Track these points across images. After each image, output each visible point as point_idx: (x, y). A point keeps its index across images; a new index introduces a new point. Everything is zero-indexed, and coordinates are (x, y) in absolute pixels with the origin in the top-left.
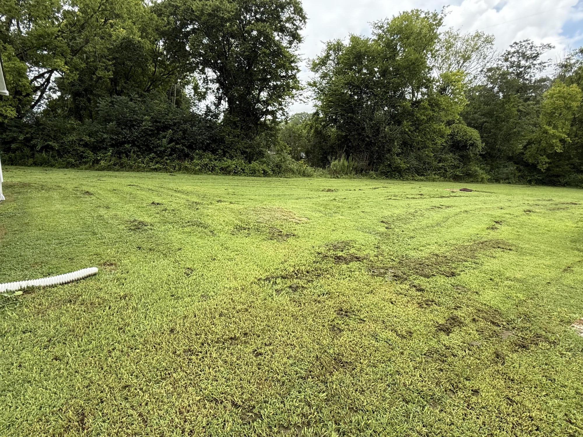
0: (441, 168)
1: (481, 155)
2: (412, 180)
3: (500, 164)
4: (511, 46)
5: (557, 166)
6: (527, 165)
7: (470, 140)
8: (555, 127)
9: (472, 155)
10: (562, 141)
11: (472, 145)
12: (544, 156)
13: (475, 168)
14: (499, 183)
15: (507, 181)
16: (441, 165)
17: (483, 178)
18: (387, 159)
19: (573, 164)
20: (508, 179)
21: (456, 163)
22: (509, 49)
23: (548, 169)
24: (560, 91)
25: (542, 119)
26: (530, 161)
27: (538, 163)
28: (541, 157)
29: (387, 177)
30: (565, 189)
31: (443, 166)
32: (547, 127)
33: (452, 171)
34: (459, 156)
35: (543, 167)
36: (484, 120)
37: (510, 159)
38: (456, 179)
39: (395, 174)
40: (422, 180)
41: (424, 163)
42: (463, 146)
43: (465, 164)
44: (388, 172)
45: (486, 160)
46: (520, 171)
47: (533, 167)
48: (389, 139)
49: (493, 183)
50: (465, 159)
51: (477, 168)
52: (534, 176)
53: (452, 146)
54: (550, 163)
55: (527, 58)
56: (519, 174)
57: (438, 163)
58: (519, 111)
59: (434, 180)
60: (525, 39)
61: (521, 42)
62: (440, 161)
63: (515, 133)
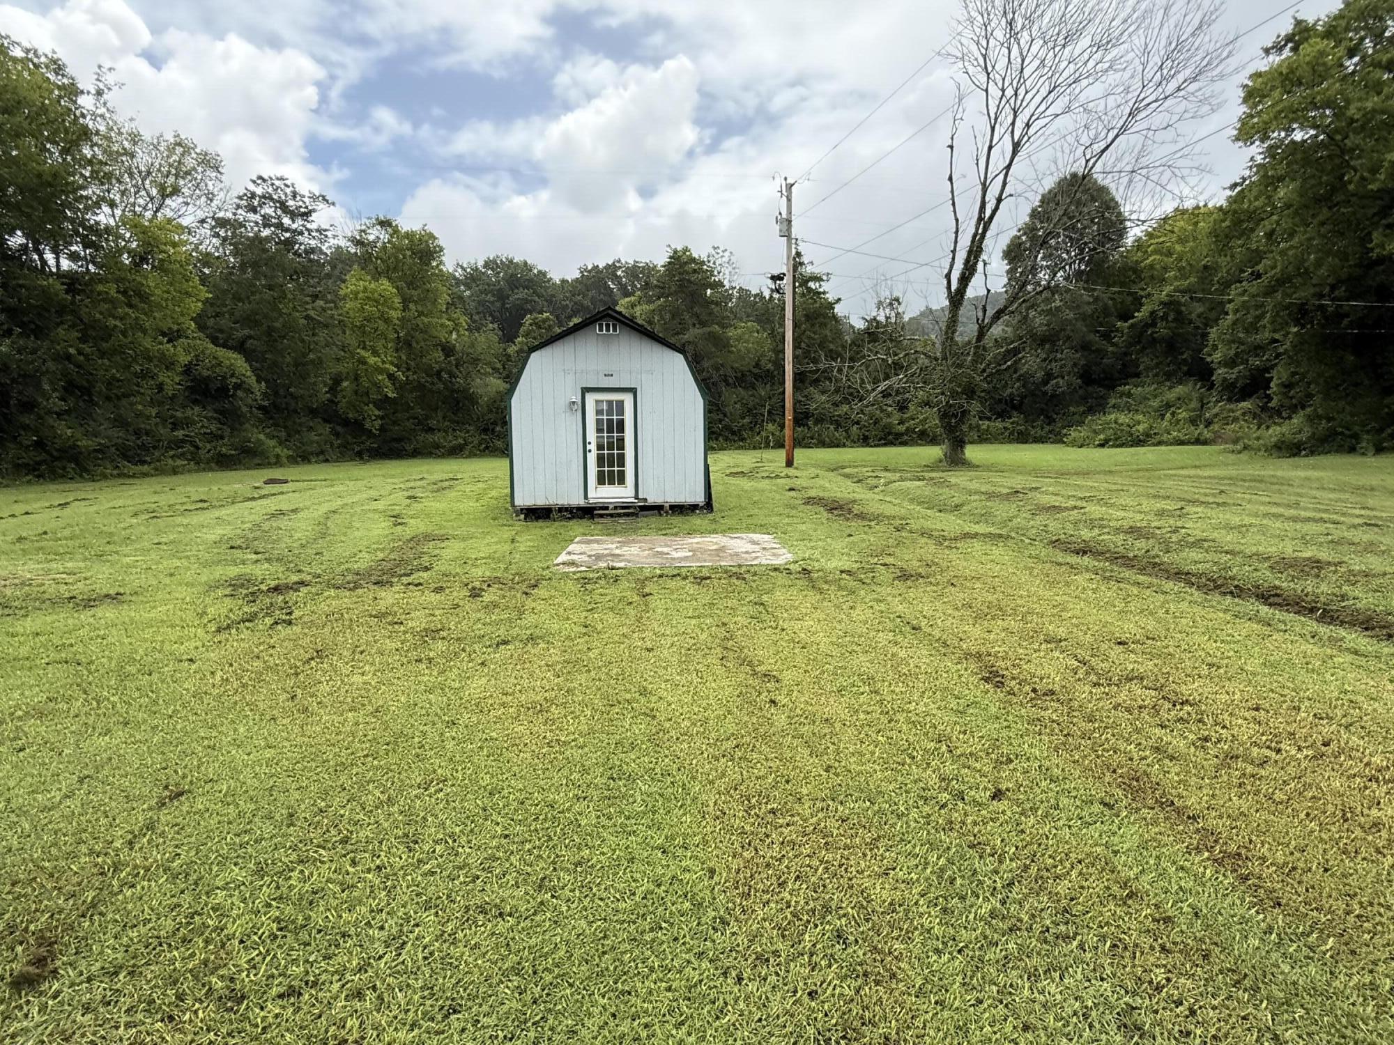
0: (183, 441)
1: (261, 408)
2: (119, 476)
3: (300, 425)
4: (254, 182)
5: (395, 423)
6: (346, 423)
7: (232, 376)
8: (375, 353)
9: (245, 409)
10: (391, 377)
11: (238, 386)
12: (371, 405)
13: (258, 436)
14: (309, 462)
15: (321, 457)
16: (180, 433)
17: (278, 456)
18: (26, 427)
19: (416, 418)
20: (322, 452)
21: (213, 427)
22: (252, 187)
23: (382, 429)
24: (365, 288)
25: (351, 339)
26: (351, 415)
27: (364, 418)
28: (366, 408)
29: (38, 477)
30: (416, 462)
31: (187, 436)
32: (363, 353)
33: (208, 446)
34: (216, 411)
35: (374, 425)
36: (246, 332)
37: (313, 412)
38: (224, 462)
39: (64, 468)
40: (145, 475)
41: (137, 433)
42: (217, 390)
43: (233, 429)
44: (39, 463)
45: (271, 418)
46: (337, 435)
47: (356, 427)
48: (20, 375)
49: (298, 463)
50: (230, 418)
51: (262, 437)
52: (363, 443)
53: (192, 390)
54: (382, 418)
55: (293, 215)
56: (339, 442)
57: (173, 430)
58: (307, 317)
59: (175, 472)
60: (279, 176)
61: (271, 179)
62: (175, 426)
63: (312, 361)
